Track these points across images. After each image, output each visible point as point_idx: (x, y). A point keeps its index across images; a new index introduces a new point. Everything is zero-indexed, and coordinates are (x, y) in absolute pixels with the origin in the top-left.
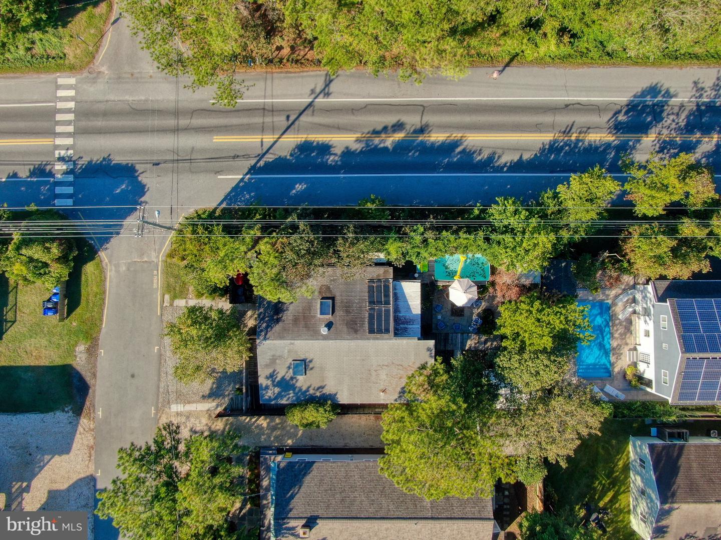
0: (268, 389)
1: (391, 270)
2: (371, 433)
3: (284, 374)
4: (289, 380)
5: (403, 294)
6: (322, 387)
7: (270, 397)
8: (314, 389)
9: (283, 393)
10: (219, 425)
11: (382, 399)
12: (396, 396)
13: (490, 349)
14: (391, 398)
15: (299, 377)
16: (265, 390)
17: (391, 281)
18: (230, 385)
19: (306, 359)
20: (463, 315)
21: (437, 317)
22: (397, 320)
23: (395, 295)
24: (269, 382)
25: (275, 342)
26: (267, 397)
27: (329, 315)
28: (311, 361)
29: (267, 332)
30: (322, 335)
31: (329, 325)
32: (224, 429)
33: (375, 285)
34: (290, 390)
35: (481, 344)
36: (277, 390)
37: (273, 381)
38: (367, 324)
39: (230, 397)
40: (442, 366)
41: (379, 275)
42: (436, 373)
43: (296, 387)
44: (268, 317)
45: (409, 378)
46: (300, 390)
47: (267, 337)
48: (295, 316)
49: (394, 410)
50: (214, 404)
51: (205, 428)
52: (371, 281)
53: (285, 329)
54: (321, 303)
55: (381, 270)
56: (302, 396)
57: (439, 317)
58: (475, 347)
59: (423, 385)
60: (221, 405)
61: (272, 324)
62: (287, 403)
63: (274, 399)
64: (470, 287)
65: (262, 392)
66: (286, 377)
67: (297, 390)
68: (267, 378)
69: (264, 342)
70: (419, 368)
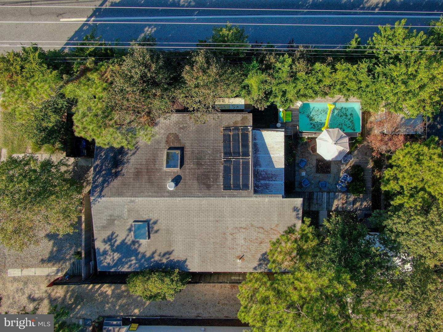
0: (107, 254)
1: (250, 116)
2: (226, 302)
3: (124, 238)
4: (131, 244)
5: (264, 144)
6: (170, 253)
7: (109, 264)
8: (159, 255)
9: (124, 260)
10: (59, 292)
11: (239, 267)
12: (256, 264)
13: (360, 210)
14: (249, 265)
15: (141, 241)
16: (103, 255)
17: (250, 129)
18: (71, 248)
19: (150, 220)
20: (329, 172)
21: (300, 174)
22: (256, 174)
23: (255, 146)
24: (108, 247)
25: (112, 199)
26: (105, 264)
27: (177, 167)
28: (155, 223)
29: (103, 187)
30: (169, 192)
31: (177, 180)
32: (65, 296)
33: (231, 133)
34: (131, 257)
35: (350, 204)
36: (117, 256)
37: (112, 246)
38: (221, 179)
39: (72, 261)
40: (311, 229)
41: (236, 122)
42: (304, 237)
43: (139, 253)
44: (105, 170)
45: (274, 244)
46: (144, 255)
47: (103, 194)
48: (137, 169)
49: (254, 281)
50: (55, 269)
51: (44, 295)
52: (227, 129)
53: (124, 184)
54: (168, 154)
55: (238, 117)
56: (146, 263)
57: (304, 174)
58: (342, 208)
59: (290, 254)
60: (62, 270)
61: (109, 178)
62: (129, 270)
63: (114, 266)
64: (341, 137)
65: (100, 258)
66: (126, 241)
67: (140, 256)
68: (105, 242)
69: (99, 200)
70: (286, 232)
